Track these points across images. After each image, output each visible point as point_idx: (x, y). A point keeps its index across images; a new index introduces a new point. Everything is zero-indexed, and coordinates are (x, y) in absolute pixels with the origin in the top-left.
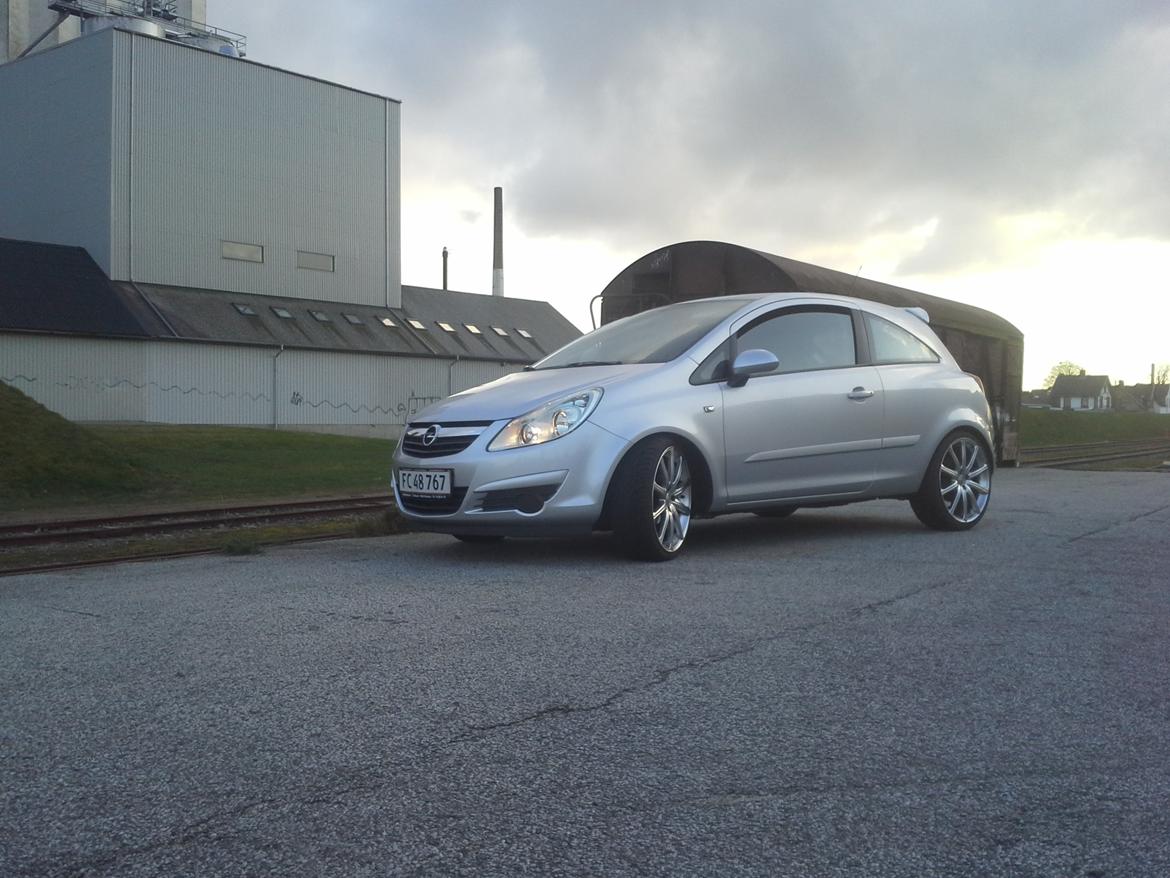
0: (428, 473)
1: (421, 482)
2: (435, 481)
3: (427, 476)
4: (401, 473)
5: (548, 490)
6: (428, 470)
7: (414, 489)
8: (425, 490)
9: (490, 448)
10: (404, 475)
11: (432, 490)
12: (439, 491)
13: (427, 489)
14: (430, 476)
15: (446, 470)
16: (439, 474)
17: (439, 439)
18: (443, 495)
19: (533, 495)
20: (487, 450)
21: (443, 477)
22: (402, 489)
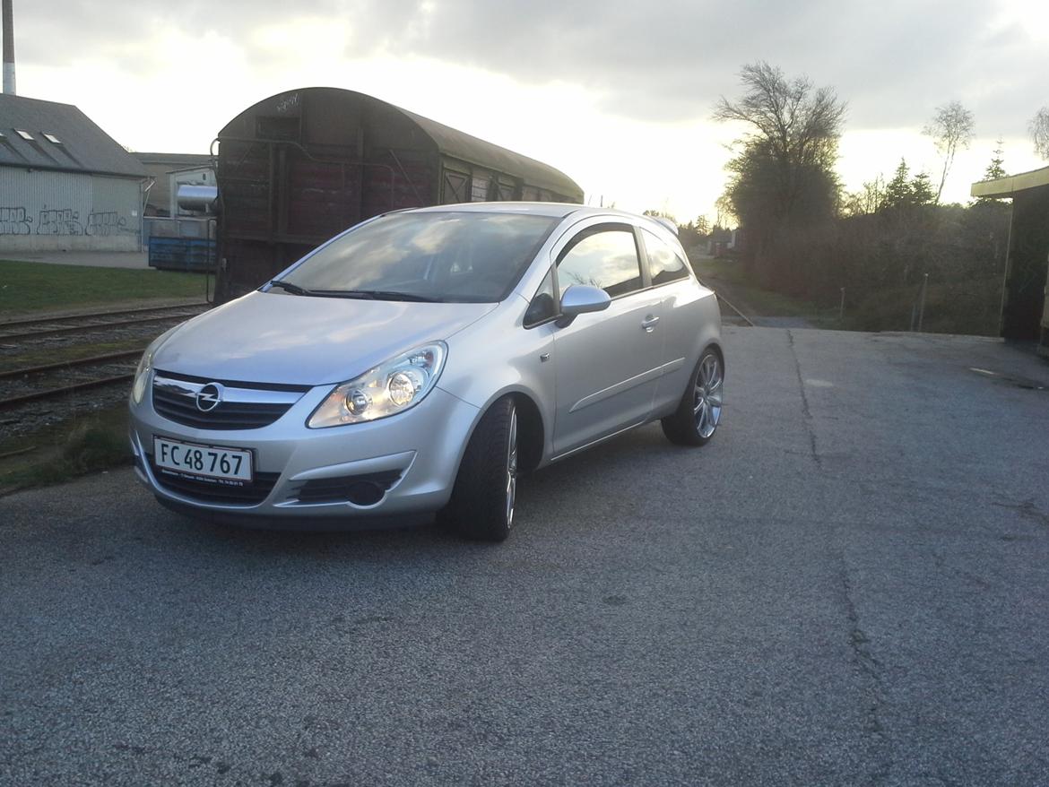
0: (211, 451)
1: (198, 460)
2: (223, 461)
3: (210, 454)
4: (158, 443)
5: (388, 476)
6: (211, 446)
7: (184, 467)
8: (206, 471)
9: (310, 424)
10: (163, 446)
11: (218, 472)
12: (231, 475)
13: (209, 469)
14: (215, 455)
15: (243, 449)
16: (230, 453)
17: (224, 405)
18: (238, 481)
19: (369, 484)
20: (308, 427)
21: (240, 458)
22: (159, 462)
